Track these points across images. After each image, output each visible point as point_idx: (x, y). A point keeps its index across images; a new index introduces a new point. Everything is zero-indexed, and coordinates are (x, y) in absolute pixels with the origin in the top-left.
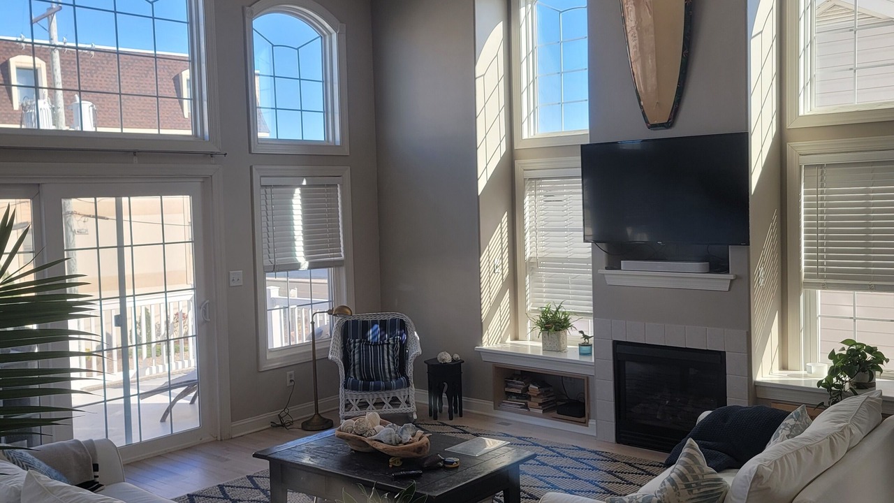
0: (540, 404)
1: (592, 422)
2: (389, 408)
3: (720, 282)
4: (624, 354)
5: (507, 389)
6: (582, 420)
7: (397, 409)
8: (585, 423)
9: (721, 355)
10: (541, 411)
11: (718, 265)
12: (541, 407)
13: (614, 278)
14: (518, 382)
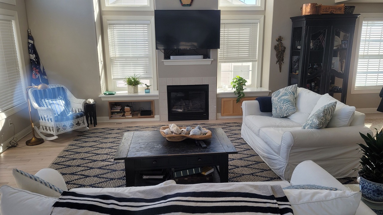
0: (130, 114)
1: (156, 116)
2: (76, 127)
3: (207, 62)
4: (172, 90)
5: (112, 111)
6: (152, 116)
7: (79, 127)
8: (153, 117)
9: (207, 86)
10: (131, 116)
11: (206, 56)
12: (131, 115)
13: (167, 62)
14: (118, 107)
